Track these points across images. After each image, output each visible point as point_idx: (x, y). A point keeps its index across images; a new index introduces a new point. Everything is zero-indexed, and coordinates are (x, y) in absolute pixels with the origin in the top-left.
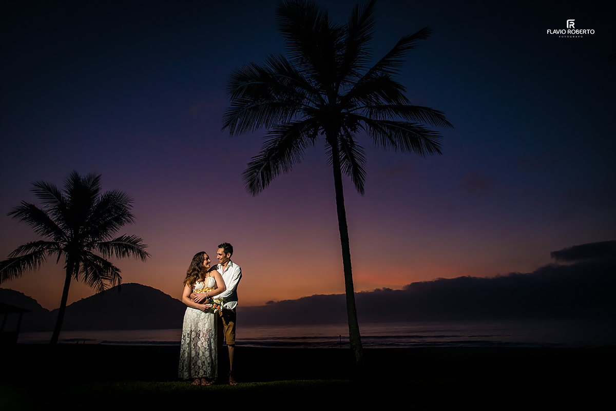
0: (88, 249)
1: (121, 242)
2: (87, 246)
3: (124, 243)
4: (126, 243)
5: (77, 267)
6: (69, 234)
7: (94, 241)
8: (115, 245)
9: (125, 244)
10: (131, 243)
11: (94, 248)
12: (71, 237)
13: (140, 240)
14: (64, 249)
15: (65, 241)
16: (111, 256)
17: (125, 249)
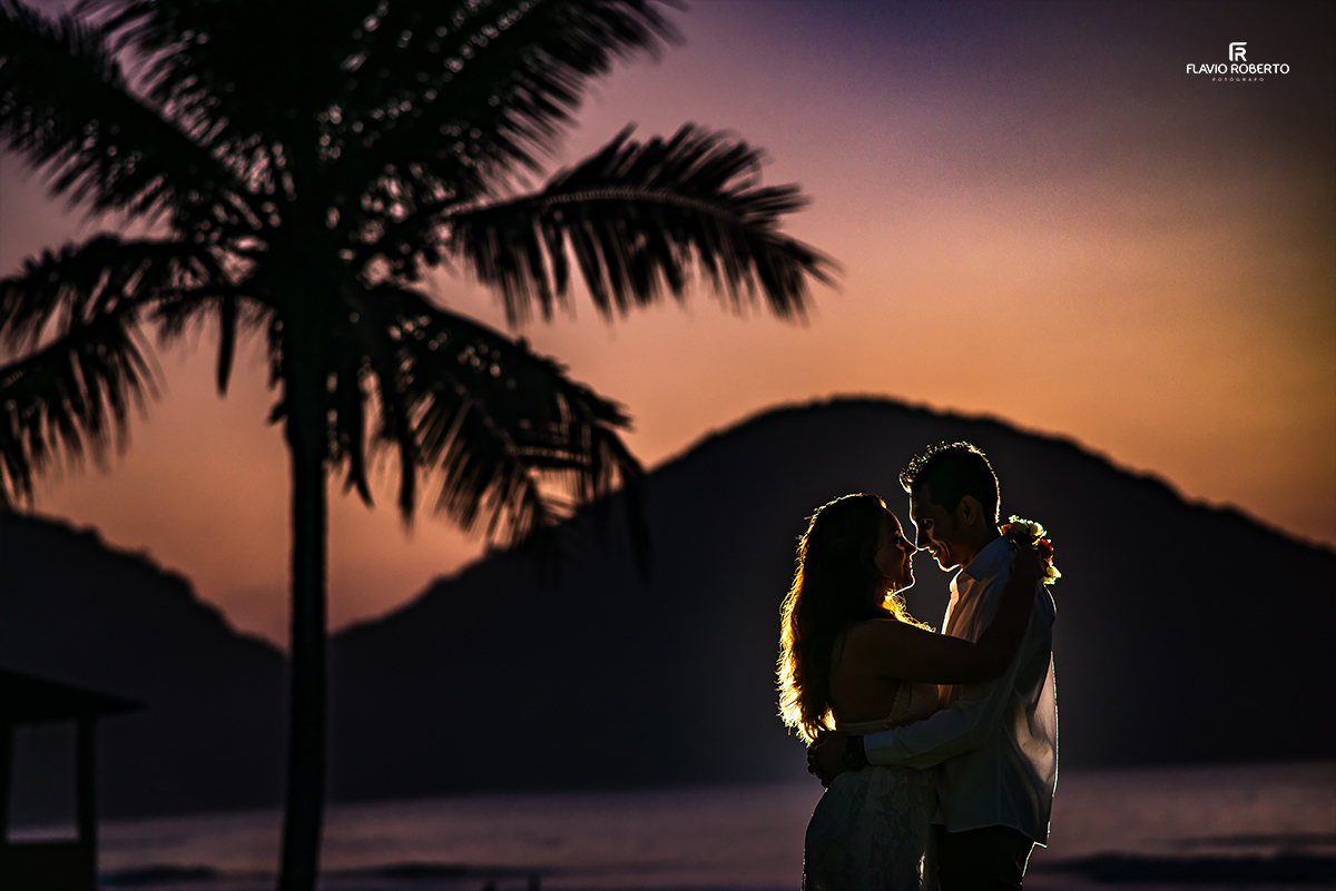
0: (395, 272)
1: (611, 192)
2: (385, 248)
3: (627, 192)
4: (643, 192)
5: (353, 403)
6: (256, 174)
7: (425, 212)
8: (571, 217)
9: (643, 205)
10: (682, 190)
11: (433, 259)
12: (279, 196)
13: (740, 157)
14: (249, 287)
15: (245, 230)
16: (555, 304)
17: (641, 240)
